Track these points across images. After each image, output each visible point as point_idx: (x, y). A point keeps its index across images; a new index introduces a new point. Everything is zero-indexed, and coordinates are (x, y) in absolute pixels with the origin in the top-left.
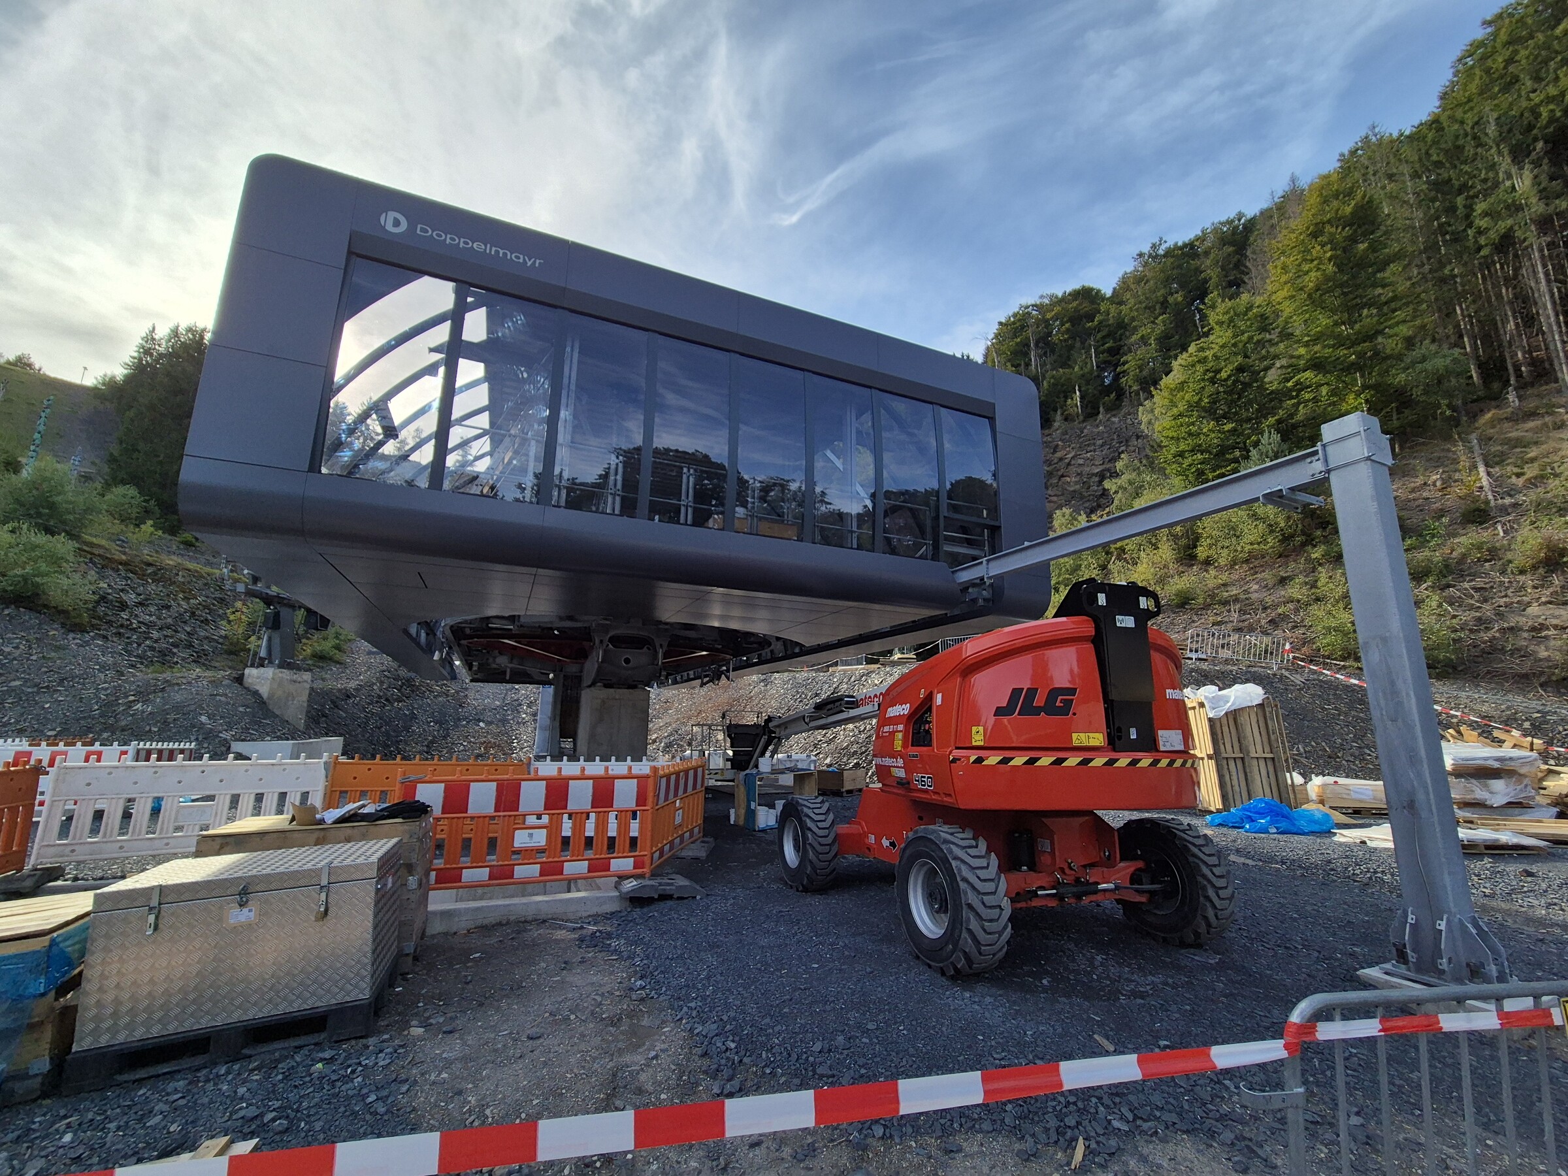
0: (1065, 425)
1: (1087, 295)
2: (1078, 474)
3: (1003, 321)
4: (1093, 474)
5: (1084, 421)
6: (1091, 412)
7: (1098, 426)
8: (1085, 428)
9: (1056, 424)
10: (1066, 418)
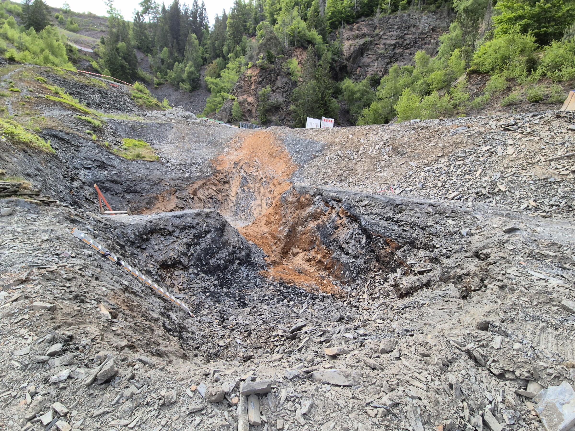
0: (381, 15)
2: (384, 44)
5: (390, 14)
6: (394, 9)
7: (396, 17)
8: (390, 18)
9: (377, 14)
10: (382, 11)
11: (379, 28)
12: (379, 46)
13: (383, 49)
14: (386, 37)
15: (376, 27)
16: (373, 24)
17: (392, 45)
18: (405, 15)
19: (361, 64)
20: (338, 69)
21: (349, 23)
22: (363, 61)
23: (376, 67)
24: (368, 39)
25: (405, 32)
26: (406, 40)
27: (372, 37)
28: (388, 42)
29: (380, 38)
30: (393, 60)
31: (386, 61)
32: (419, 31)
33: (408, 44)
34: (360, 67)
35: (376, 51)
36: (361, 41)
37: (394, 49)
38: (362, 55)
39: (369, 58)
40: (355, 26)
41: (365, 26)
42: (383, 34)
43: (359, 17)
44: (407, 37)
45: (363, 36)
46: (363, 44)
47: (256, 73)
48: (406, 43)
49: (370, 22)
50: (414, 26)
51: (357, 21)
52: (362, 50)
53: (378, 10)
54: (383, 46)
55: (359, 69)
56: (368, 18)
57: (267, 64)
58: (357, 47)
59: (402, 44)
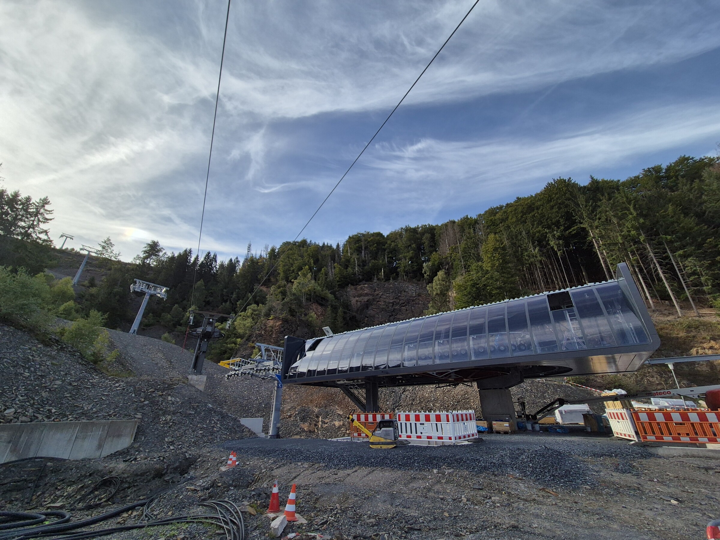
0: (378, 282)
1: (379, 235)
3: (351, 236)
4: (390, 303)
5: (385, 282)
6: (387, 279)
7: (390, 284)
8: (385, 284)
9: (375, 281)
10: (378, 279)
11: (378, 290)
12: (380, 303)
13: (384, 305)
14: (385, 297)
15: (375, 289)
16: (372, 287)
18: (396, 283)
19: (367, 316)
20: (348, 319)
21: (352, 285)
22: (369, 313)
23: (380, 318)
24: (371, 297)
25: (399, 295)
26: (400, 300)
27: (373, 296)
28: (387, 300)
29: (380, 297)
30: (393, 313)
31: (388, 314)
32: (408, 295)
33: (403, 303)
34: (367, 317)
35: (379, 307)
36: (366, 299)
37: (393, 306)
38: (367, 308)
39: (374, 311)
40: (359, 287)
41: (367, 288)
43: (360, 281)
44: (400, 298)
45: (367, 295)
46: (367, 301)
47: (277, 324)
48: (401, 302)
49: (370, 286)
50: (405, 291)
51: (360, 284)
52: (367, 304)
53: (375, 278)
54: (384, 303)
55: (366, 319)
56: (368, 283)
57: (290, 317)
58: (362, 302)
59: (398, 303)
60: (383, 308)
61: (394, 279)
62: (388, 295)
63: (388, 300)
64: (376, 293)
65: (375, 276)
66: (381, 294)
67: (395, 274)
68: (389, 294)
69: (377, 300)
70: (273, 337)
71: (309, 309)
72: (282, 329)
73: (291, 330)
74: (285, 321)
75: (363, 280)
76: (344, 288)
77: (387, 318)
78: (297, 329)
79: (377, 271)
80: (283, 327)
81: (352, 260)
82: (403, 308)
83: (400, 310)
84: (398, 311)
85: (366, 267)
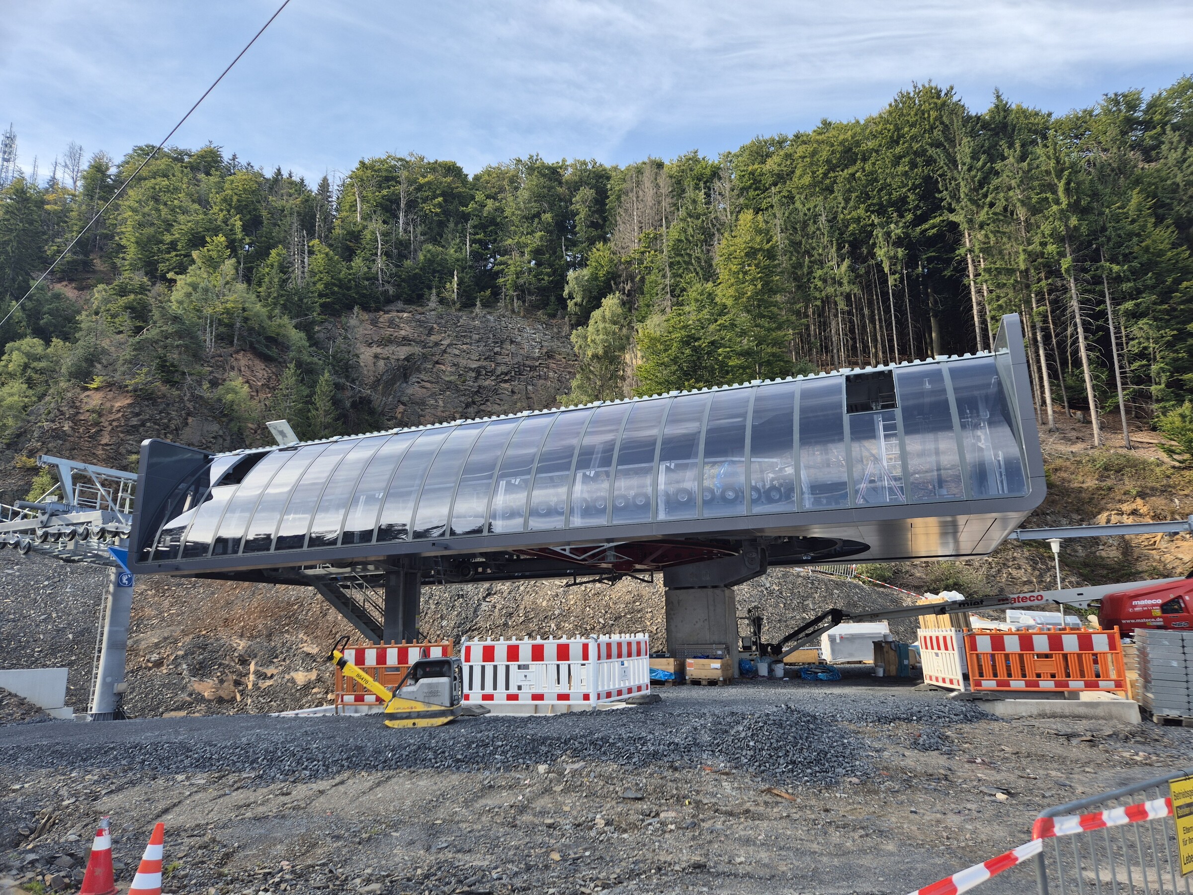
0: (440, 309)
1: (453, 170)
2: (455, 365)
3: (366, 161)
4: (471, 369)
5: (460, 310)
6: (467, 303)
7: (474, 319)
8: (461, 317)
9: (432, 304)
10: (442, 301)
11: (439, 333)
12: (443, 368)
13: (452, 373)
14: (457, 352)
15: (432, 328)
16: (423, 322)
17: (472, 370)
18: (491, 318)
19: (405, 399)
20: (348, 404)
21: (365, 308)
22: (410, 391)
23: (440, 409)
24: (417, 350)
25: (497, 349)
26: (498, 364)
27: (424, 347)
28: (463, 362)
29: (445, 351)
30: (477, 398)
31: (463, 399)
32: (521, 352)
33: (506, 374)
34: (404, 404)
35: (438, 377)
36: (403, 352)
37: (476, 378)
38: (405, 377)
39: (423, 387)
40: (384, 318)
41: (408, 322)
42: (448, 345)
43: (389, 301)
44: (499, 358)
45: (406, 341)
46: (407, 359)
47: (117, 405)
48: (499, 370)
49: (418, 317)
50: (512, 342)
51: (386, 309)
52: (405, 368)
53: (434, 298)
54: (453, 369)
55: (401, 408)
56: (412, 308)
57: (160, 387)
58: (392, 361)
59: (493, 372)
60: (450, 382)
61: (485, 305)
62: (465, 347)
63: (465, 362)
64: (433, 338)
65: (434, 291)
66: (446, 342)
67: (488, 292)
68: (471, 344)
69: (435, 359)
70: (104, 441)
71: (227, 368)
72: (135, 421)
73: (167, 426)
74: (144, 396)
75: (397, 298)
76: (340, 316)
77: (460, 410)
78: (187, 424)
79: (441, 278)
80: (137, 415)
81: (369, 237)
82: (502, 385)
83: (496, 392)
84: (490, 394)
85: (408, 263)
